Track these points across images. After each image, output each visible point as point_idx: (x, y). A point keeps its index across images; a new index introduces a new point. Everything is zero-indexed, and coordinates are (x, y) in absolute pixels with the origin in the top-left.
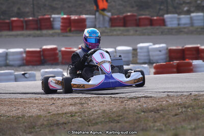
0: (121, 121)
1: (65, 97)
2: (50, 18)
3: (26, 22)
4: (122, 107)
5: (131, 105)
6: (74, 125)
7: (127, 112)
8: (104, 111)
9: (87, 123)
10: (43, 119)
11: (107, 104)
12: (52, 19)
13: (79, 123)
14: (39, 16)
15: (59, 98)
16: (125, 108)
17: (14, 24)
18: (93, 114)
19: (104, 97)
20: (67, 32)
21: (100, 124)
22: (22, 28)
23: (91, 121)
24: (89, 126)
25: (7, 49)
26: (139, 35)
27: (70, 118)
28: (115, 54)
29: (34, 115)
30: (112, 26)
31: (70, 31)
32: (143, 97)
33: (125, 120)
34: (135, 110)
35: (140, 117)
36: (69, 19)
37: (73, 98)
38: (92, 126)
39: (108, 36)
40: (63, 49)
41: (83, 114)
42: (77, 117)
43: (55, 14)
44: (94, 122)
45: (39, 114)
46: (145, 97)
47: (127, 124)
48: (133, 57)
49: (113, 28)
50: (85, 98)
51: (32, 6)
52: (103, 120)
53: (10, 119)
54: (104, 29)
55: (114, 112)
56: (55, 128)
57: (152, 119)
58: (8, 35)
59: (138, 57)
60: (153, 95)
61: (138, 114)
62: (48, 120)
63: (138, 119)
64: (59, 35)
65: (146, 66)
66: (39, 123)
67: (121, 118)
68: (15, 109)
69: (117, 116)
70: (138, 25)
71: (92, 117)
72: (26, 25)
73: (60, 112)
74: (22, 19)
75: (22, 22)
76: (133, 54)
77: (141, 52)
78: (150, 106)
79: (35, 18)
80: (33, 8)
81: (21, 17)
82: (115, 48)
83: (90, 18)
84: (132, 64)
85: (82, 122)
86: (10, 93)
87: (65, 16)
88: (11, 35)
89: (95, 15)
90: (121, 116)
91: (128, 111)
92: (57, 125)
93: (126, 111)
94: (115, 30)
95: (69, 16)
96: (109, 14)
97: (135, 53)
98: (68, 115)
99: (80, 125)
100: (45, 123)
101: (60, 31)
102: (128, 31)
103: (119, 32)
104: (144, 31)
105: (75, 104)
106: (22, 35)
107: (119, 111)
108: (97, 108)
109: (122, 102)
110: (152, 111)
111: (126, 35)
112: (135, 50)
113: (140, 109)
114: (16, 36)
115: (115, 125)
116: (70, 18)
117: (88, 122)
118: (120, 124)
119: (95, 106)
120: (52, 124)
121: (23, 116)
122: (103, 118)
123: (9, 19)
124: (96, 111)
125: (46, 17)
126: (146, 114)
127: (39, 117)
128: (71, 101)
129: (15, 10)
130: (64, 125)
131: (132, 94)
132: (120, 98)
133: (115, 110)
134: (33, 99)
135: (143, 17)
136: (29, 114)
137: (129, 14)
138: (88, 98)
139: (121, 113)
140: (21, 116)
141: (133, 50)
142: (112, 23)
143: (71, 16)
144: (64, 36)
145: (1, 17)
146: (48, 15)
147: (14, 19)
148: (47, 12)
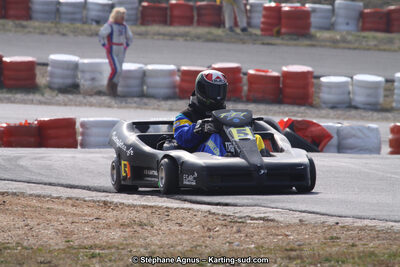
3: (199, 9)
12: (248, 8)
17: (176, 12)
20: (272, 35)
22: (187, 21)
28: (350, 88)
30: (364, 29)
31: (279, 34)
39: (349, 48)
48: (386, 96)
49: (366, 34)
58: (159, 34)
59: (394, 97)
72: (199, 15)
74: (191, 3)
75: (191, 7)
76: (386, 90)
83: (321, 10)
87: (272, 4)
88: (164, 35)
89: (333, 4)
95: (279, 5)
101: (258, 32)
102: (391, 41)
106: (185, 36)
111: (384, 50)
112: (390, 81)
114: (173, 36)
116: (281, 8)
141: (387, 81)
142: (364, 23)
143: (283, 5)
144: (263, 44)
147: (176, 2)
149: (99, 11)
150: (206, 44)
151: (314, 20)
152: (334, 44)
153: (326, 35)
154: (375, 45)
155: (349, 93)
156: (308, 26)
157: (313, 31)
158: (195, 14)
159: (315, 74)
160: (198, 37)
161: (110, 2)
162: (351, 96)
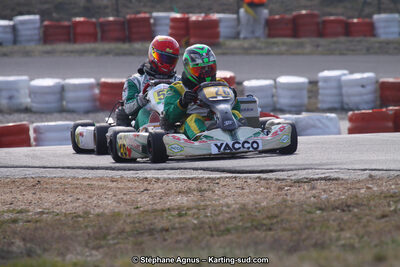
0: (275, 227)
1: (171, 176)
2: (148, 19)
3: (102, 25)
4: (279, 199)
5: (297, 194)
6: (183, 233)
7: (288, 210)
8: (243, 207)
9: (208, 230)
10: (125, 221)
11: (250, 192)
12: (152, 21)
13: (194, 229)
14: (128, 13)
15: (158, 179)
16: (285, 201)
17: (79, 30)
18: (222, 211)
19: (246, 178)
21: (233, 232)
22: (93, 37)
24: (212, 236)
25: (64, 79)
26: (323, 54)
27: (177, 220)
28: (274, 90)
29: (106, 211)
30: (270, 36)
32: (321, 179)
33: (284, 225)
34: (305, 206)
35: (312, 220)
36: (186, 21)
37: (186, 179)
38: (218, 236)
39: (262, 54)
41: (202, 211)
42: (189, 218)
43: (158, 11)
44: (222, 227)
45: (116, 210)
46: (325, 179)
47: (287, 234)
48: (309, 97)
50: (209, 178)
52: (240, 224)
53: (60, 220)
54: (253, 41)
55: (263, 208)
56: (146, 238)
57: (335, 224)
58: (66, 52)
59: (320, 97)
60: (341, 176)
61: (309, 212)
62: (133, 222)
63: (309, 224)
65: (333, 115)
66: (116, 229)
67: (275, 220)
68: (70, 199)
69: (268, 217)
70: (321, 34)
71: (220, 218)
72: (103, 32)
73: (158, 207)
74: (94, 20)
75: (94, 24)
76: (310, 91)
77: (324, 88)
78: (333, 199)
79: (121, 19)
81: (93, 16)
82: (275, 80)
84: (308, 111)
85: (200, 227)
86: (63, 168)
87: (178, 16)
88: (72, 52)
89: (237, 13)
90: (276, 217)
91: (291, 208)
92: (151, 232)
93: (286, 207)
95: (186, 16)
96: (265, 12)
97: (314, 89)
98: (173, 213)
99: (194, 233)
100: (128, 229)
102: (301, 45)
103: (284, 48)
104: (333, 46)
105: (188, 192)
106: (93, 51)
107: (273, 207)
108: (230, 200)
109: (280, 189)
110: (337, 208)
112: (314, 83)
113: (314, 203)
114: (82, 53)
115: (263, 234)
116: (188, 18)
117: (210, 227)
118: (272, 233)
119: (227, 196)
120: (141, 230)
121: (87, 213)
122: (242, 220)
123: (69, 20)
124: (228, 206)
125: (142, 15)
126: (325, 214)
127: (116, 216)
128: (181, 186)
130: (164, 233)
131: (301, 172)
132: (278, 180)
133: (264, 204)
134: (106, 180)
135: (332, 18)
136: (97, 211)
137: (304, 12)
138: (214, 179)
139: (276, 212)
140: (81, 213)
141: (310, 83)
142: (270, 30)
143: (190, 15)
145: (54, 15)
146: (145, 12)
147: (78, 19)
148: (145, 6)
150: (117, 58)
151: (223, 30)
152: (246, 51)
153: (235, 43)
154: (287, 50)
155: (273, 96)
156: (217, 35)
157: (221, 40)
158: (99, 30)
159: (237, 80)
160: (107, 53)
161: (11, 23)
162: (275, 99)
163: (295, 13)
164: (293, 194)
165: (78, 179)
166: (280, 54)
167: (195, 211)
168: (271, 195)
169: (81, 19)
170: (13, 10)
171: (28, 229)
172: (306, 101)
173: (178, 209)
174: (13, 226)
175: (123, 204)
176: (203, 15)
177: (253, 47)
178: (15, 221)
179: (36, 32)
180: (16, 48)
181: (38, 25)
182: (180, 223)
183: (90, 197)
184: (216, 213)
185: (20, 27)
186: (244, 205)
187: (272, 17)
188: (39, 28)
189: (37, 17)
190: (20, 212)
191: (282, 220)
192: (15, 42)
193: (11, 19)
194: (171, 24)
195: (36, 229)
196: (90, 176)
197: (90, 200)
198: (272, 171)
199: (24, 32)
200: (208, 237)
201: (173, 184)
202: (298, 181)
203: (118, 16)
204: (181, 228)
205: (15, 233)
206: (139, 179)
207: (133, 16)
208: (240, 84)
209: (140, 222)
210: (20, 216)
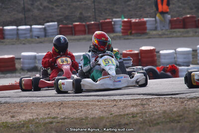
0: (181, 121)
1: (127, 98)
2: (111, 22)
3: (88, 26)
4: (182, 108)
5: (191, 105)
6: (135, 126)
7: (187, 112)
8: (165, 112)
9: (148, 124)
10: (106, 121)
11: (167, 105)
12: (113, 23)
13: (141, 123)
14: (100, 20)
15: (121, 100)
16: (186, 108)
17: (77, 29)
18: (154, 114)
19: (165, 98)
20: (128, 35)
21: (161, 124)
22: (84, 32)
23: (152, 122)
24: (150, 126)
27: (132, 119)
28: (175, 55)
29: (96, 116)
30: (171, 28)
31: (131, 34)
33: (186, 120)
34: (196, 110)
37: (134, 99)
38: (153, 126)
39: (168, 37)
40: (125, 52)
41: (144, 115)
42: (138, 118)
43: (116, 18)
44: (155, 122)
45: (101, 116)
47: (188, 124)
48: (193, 58)
49: (173, 30)
50: (146, 99)
51: (94, 10)
52: (164, 120)
53: (74, 121)
54: (164, 31)
55: (175, 112)
58: (71, 40)
59: (198, 58)
62: (110, 121)
63: (198, 119)
64: (120, 38)
66: (102, 125)
67: (181, 118)
68: (78, 111)
69: (177, 116)
70: (197, 27)
71: (153, 117)
72: (89, 29)
73: (122, 113)
74: (84, 23)
75: (84, 26)
76: (193, 55)
79: (98, 22)
80: (95, 12)
81: (83, 21)
82: (175, 50)
83: (150, 21)
84: (192, 64)
85: (144, 122)
87: (126, 20)
88: (74, 40)
89: (155, 18)
90: (181, 116)
91: (189, 111)
93: (186, 111)
94: (174, 32)
95: (130, 20)
96: (169, 16)
97: (195, 54)
98: (130, 116)
99: (141, 126)
101: (121, 34)
102: (188, 32)
103: (179, 34)
105: (136, 105)
106: (84, 39)
107: (180, 111)
108: (158, 109)
109: (182, 102)
111: (186, 37)
112: (195, 51)
114: (79, 40)
115: (176, 125)
116: (131, 21)
117: (149, 122)
118: (180, 124)
119: (156, 107)
120: (114, 125)
121: (87, 118)
122: (164, 118)
123: (72, 24)
124: (157, 112)
125: (108, 20)
127: (101, 119)
128: (133, 103)
129: (78, 14)
130: (126, 126)
131: (192, 94)
132: (181, 98)
133: (175, 110)
134: (95, 102)
136: (92, 116)
137: (188, 16)
138: (148, 99)
139: (181, 113)
140: (84, 118)
141: (193, 51)
142: (172, 25)
143: (132, 19)
144: (125, 39)
145: (64, 22)
146: (109, 19)
147: (76, 23)
148: (109, 16)
149: (38, 31)
151: (148, 26)
152: (160, 36)
153: (155, 32)
154: (181, 35)
155: (175, 58)
156: (145, 29)
157: (148, 31)
158: (86, 28)
159: (156, 50)
161: (43, 27)
162: (176, 59)
163: (184, 17)
164: (189, 105)
165: (81, 101)
166: (177, 37)
167: (140, 114)
168: (178, 106)
169: (78, 23)
170: (44, 20)
171: (58, 126)
172: (191, 60)
173: (132, 114)
174: (50, 125)
175: (104, 112)
176: (138, 19)
177: (164, 34)
178: (51, 123)
179: (56, 30)
180: (46, 39)
181: (57, 27)
182: (134, 121)
183: (88, 110)
184: (151, 115)
185: (47, 28)
186: (165, 111)
187: (173, 19)
188: (57, 29)
189: (56, 23)
190: (54, 118)
191: (185, 118)
192: (45, 36)
193: (43, 25)
194: (122, 24)
195: (62, 126)
196: (87, 99)
197: (88, 111)
198: (177, 94)
199: (50, 31)
200: (148, 127)
201: (128, 102)
202: (191, 99)
203: (96, 21)
204: (134, 123)
205: (52, 128)
206: (111, 100)
207: (103, 21)
208: (158, 52)
209: (113, 121)
210: (54, 120)
